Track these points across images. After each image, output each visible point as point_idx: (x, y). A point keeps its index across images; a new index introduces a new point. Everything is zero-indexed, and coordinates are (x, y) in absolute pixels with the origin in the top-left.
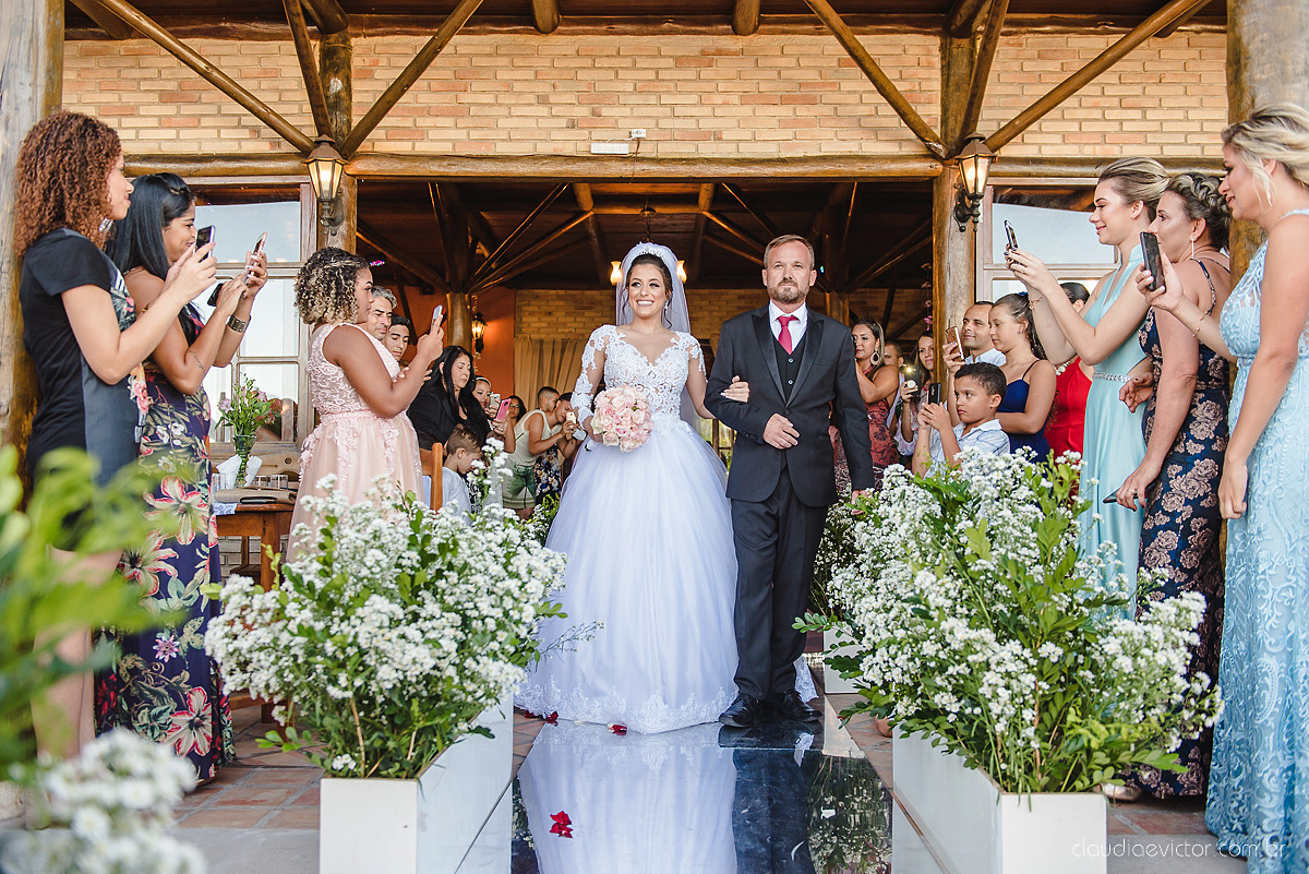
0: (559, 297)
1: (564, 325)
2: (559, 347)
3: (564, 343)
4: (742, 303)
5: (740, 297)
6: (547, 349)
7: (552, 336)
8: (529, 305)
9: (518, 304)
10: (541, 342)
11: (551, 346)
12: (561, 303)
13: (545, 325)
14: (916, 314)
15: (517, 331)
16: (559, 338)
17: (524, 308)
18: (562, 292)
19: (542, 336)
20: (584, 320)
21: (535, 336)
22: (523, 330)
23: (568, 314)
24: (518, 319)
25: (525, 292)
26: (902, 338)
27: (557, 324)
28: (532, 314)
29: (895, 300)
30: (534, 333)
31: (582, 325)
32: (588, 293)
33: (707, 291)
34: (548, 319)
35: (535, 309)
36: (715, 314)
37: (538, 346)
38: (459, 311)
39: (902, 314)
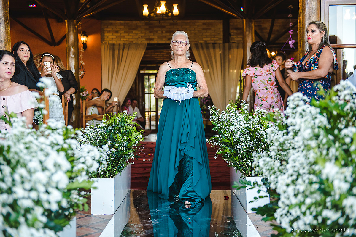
0: (121, 24)
1: (124, 37)
2: (122, 47)
3: (124, 45)
4: (205, 27)
5: (204, 24)
6: (116, 48)
7: (118, 42)
8: (107, 28)
9: (102, 27)
10: (113, 45)
11: (118, 47)
12: (122, 27)
13: (115, 37)
14: (284, 30)
15: (102, 39)
16: (122, 43)
17: (105, 29)
18: (122, 22)
19: (114, 42)
20: (133, 34)
21: (110, 42)
22: (105, 39)
23: (125, 32)
24: (102, 34)
25: (105, 22)
26: (277, 42)
27: (121, 37)
28: (109, 32)
29: (275, 24)
30: (110, 40)
31: (132, 37)
32: (134, 22)
33: (188, 21)
34: (116, 34)
35: (110, 29)
36: (192, 32)
37: (112, 46)
38: (72, 28)
39: (278, 31)
